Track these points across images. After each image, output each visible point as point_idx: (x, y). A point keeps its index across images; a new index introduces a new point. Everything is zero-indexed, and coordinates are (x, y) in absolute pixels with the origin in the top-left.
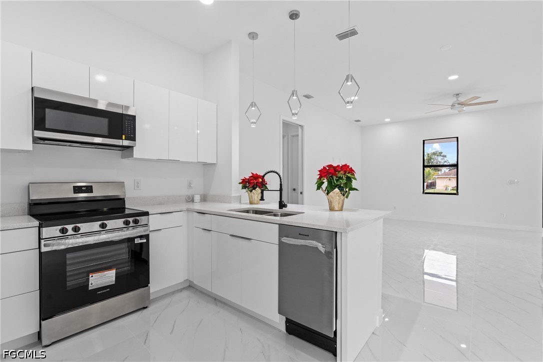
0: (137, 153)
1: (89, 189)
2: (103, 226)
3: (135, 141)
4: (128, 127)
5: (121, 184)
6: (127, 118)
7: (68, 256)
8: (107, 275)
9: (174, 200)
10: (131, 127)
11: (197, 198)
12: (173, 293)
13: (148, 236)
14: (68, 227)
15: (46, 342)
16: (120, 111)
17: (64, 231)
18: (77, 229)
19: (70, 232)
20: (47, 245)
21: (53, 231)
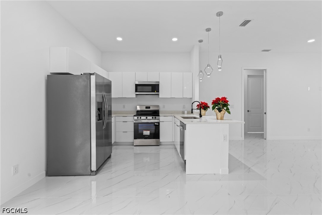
0: (160, 96)
1: (149, 108)
2: (147, 118)
3: (159, 92)
5: (158, 106)
6: (156, 85)
7: (139, 125)
8: (148, 132)
9: (178, 113)
10: (158, 88)
11: (186, 112)
12: (169, 145)
13: (159, 123)
14: (139, 117)
15: (134, 145)
16: (154, 84)
17: (138, 118)
18: (140, 118)
19: (139, 118)
20: (135, 121)
21: (136, 118)
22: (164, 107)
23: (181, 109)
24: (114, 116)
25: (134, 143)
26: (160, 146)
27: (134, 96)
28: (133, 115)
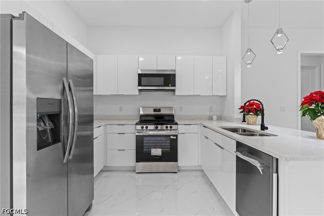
0: (177, 93)
2: (157, 127)
3: (175, 86)
4: (172, 80)
6: (172, 75)
8: (158, 151)
9: (201, 118)
10: (173, 80)
11: (215, 117)
12: (193, 170)
13: (176, 136)
14: (145, 126)
15: (137, 171)
16: (168, 73)
17: (143, 127)
18: (147, 127)
19: (145, 128)
20: (137, 132)
21: (139, 127)
22: (181, 109)
23: (208, 113)
24: (104, 124)
25: (137, 168)
26: (179, 174)
27: (137, 93)
28: (135, 123)
